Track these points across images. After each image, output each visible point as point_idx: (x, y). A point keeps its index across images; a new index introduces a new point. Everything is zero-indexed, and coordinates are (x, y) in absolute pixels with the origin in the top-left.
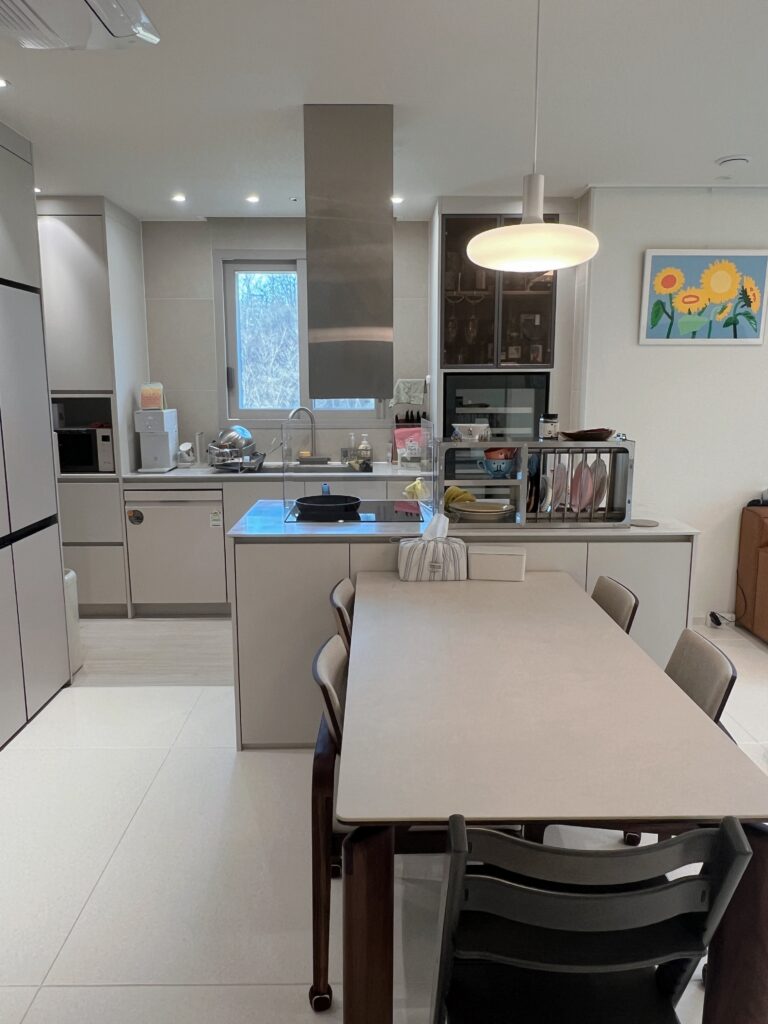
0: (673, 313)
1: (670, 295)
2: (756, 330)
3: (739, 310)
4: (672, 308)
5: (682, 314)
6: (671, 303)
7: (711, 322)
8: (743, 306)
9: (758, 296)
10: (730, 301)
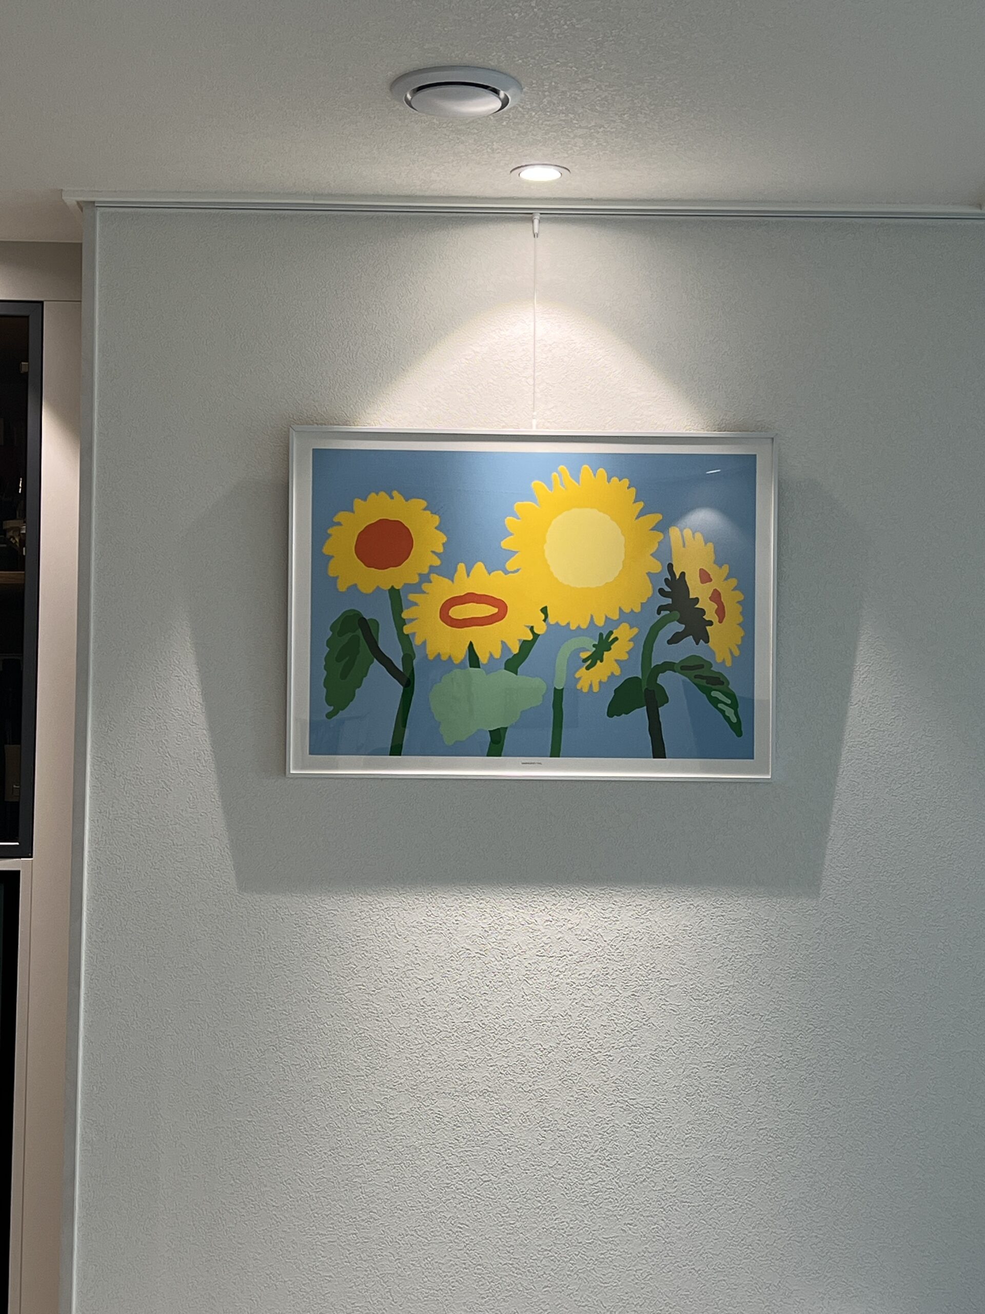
0: (408, 658)
1: (395, 594)
2: (737, 728)
3: (663, 653)
4: (406, 641)
5: (444, 665)
6: (400, 623)
7: (558, 694)
8: (676, 639)
9: (731, 600)
10: (625, 617)
